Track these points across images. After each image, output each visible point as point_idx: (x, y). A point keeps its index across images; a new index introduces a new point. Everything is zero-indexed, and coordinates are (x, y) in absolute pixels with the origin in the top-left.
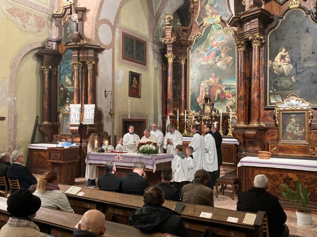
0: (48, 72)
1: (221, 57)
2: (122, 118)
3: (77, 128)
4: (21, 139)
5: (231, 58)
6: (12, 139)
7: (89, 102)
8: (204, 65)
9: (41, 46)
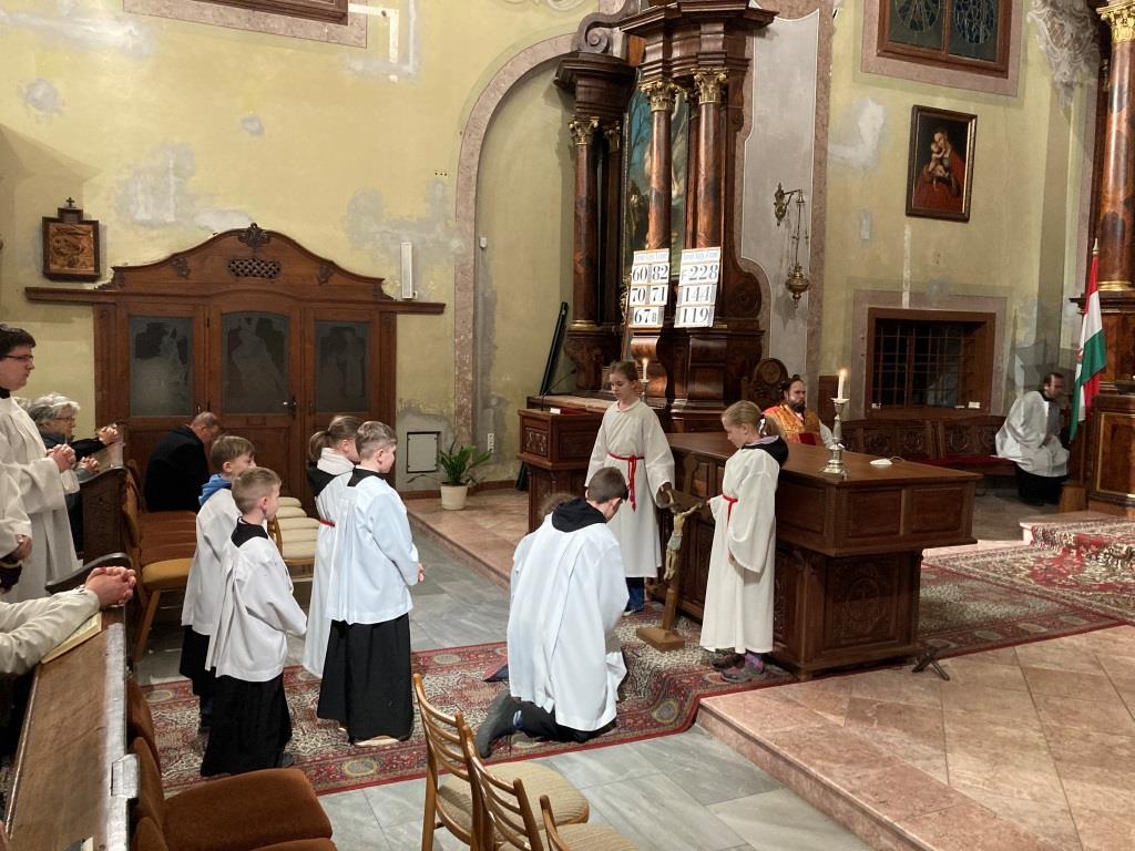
0: (586, 140)
2: (867, 306)
3: (653, 342)
4: (508, 379)
6: (470, 377)
7: (700, 241)
9: (569, 51)
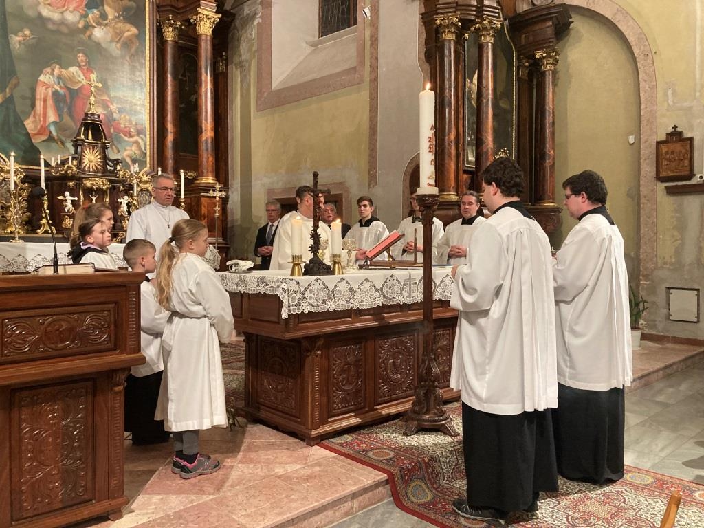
1: (104, 16)
5: (134, 30)
8: (49, 19)
